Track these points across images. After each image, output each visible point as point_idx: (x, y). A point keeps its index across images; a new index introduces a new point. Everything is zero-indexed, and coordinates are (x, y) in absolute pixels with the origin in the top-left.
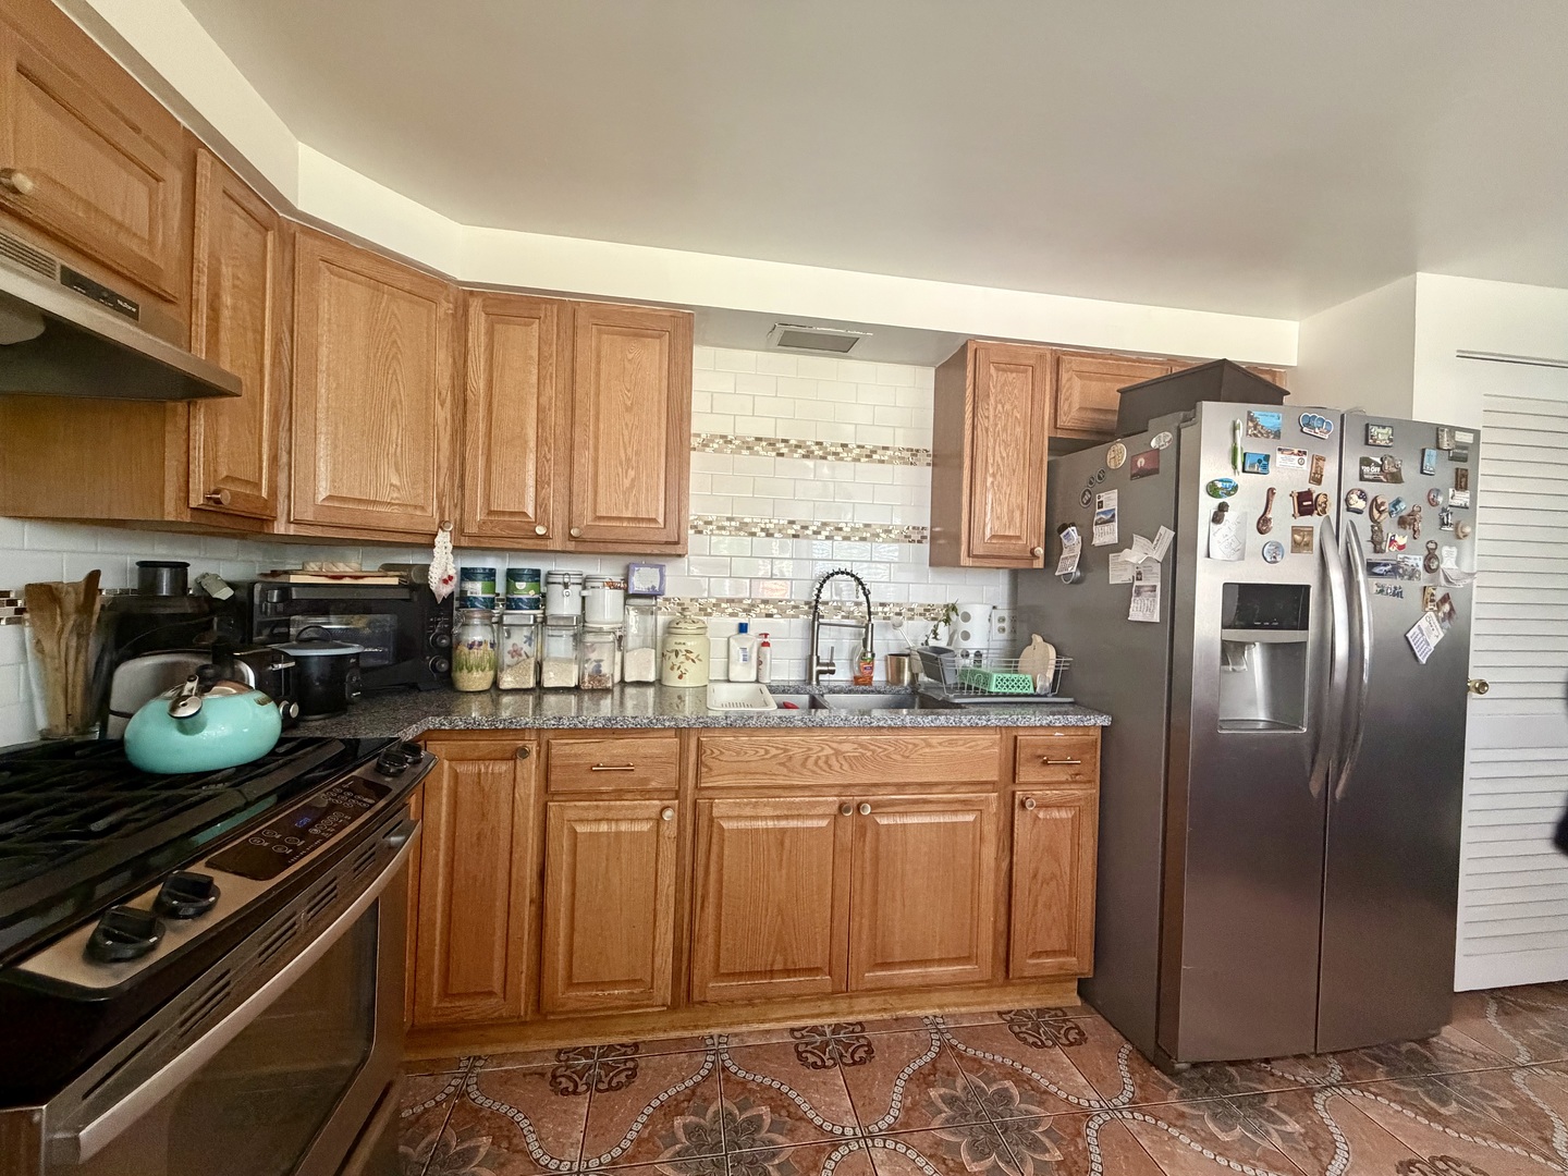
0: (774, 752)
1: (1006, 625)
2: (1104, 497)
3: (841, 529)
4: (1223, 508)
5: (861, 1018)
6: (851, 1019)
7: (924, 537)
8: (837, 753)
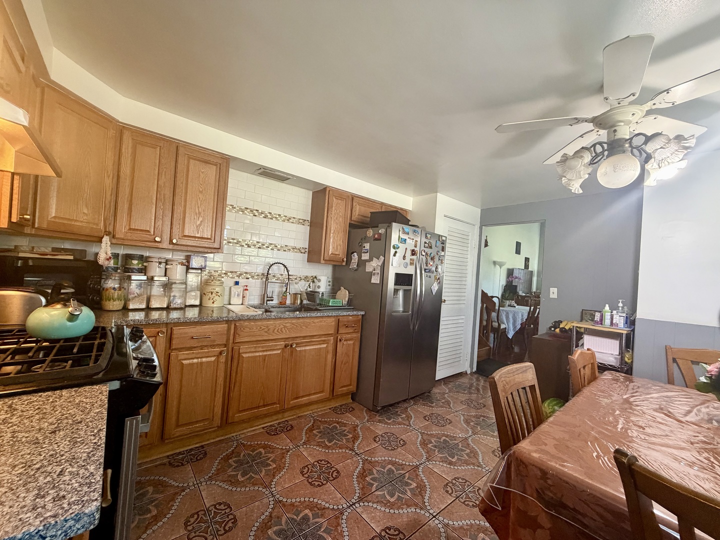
0: (263, 328)
1: (330, 283)
2: (365, 245)
3: (277, 246)
4: (396, 252)
5: (287, 419)
6: (284, 420)
7: (306, 252)
8: (285, 327)
